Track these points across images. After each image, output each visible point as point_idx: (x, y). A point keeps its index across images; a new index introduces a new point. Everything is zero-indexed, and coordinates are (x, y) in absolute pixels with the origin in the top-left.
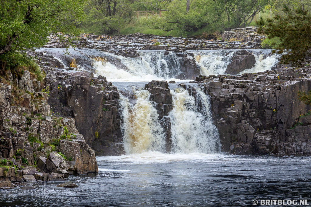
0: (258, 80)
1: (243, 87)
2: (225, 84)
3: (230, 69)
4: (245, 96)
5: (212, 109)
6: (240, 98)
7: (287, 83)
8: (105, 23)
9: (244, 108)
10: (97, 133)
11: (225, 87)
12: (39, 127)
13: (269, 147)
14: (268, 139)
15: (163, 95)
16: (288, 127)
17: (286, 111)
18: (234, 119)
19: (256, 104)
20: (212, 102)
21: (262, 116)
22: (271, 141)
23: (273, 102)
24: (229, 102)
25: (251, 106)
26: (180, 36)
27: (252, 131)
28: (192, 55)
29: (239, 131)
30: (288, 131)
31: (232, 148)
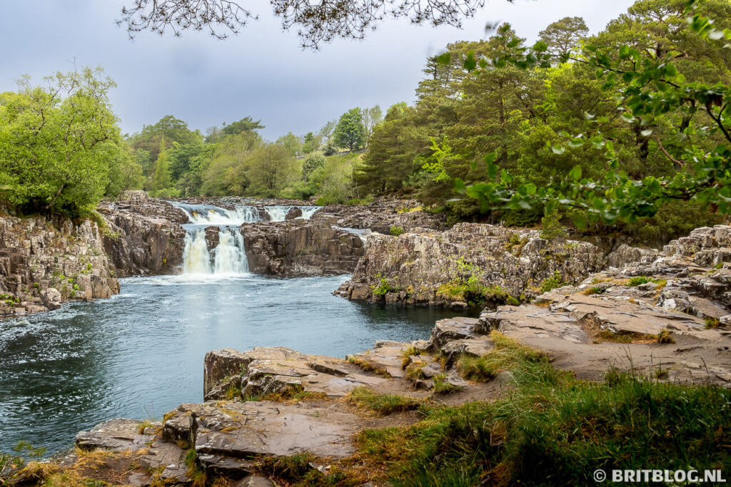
0: (276, 226)
1: (266, 231)
2: (256, 229)
3: (287, 217)
4: (266, 236)
5: (245, 245)
6: (262, 238)
7: (293, 228)
8: (268, 192)
9: (264, 244)
10: (165, 261)
11: (254, 230)
12: (64, 264)
13: (279, 269)
14: (278, 264)
15: (213, 235)
16: (292, 256)
17: (292, 246)
18: (256, 251)
19: (273, 242)
20: (245, 240)
21: (276, 249)
22: (280, 266)
23: (284, 240)
24: (255, 240)
25: (269, 243)
26: (299, 199)
27: (268, 259)
28: (268, 209)
29: (259, 259)
30: (292, 258)
31: (255, 269)
